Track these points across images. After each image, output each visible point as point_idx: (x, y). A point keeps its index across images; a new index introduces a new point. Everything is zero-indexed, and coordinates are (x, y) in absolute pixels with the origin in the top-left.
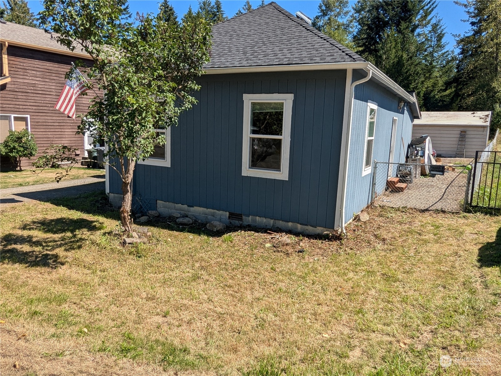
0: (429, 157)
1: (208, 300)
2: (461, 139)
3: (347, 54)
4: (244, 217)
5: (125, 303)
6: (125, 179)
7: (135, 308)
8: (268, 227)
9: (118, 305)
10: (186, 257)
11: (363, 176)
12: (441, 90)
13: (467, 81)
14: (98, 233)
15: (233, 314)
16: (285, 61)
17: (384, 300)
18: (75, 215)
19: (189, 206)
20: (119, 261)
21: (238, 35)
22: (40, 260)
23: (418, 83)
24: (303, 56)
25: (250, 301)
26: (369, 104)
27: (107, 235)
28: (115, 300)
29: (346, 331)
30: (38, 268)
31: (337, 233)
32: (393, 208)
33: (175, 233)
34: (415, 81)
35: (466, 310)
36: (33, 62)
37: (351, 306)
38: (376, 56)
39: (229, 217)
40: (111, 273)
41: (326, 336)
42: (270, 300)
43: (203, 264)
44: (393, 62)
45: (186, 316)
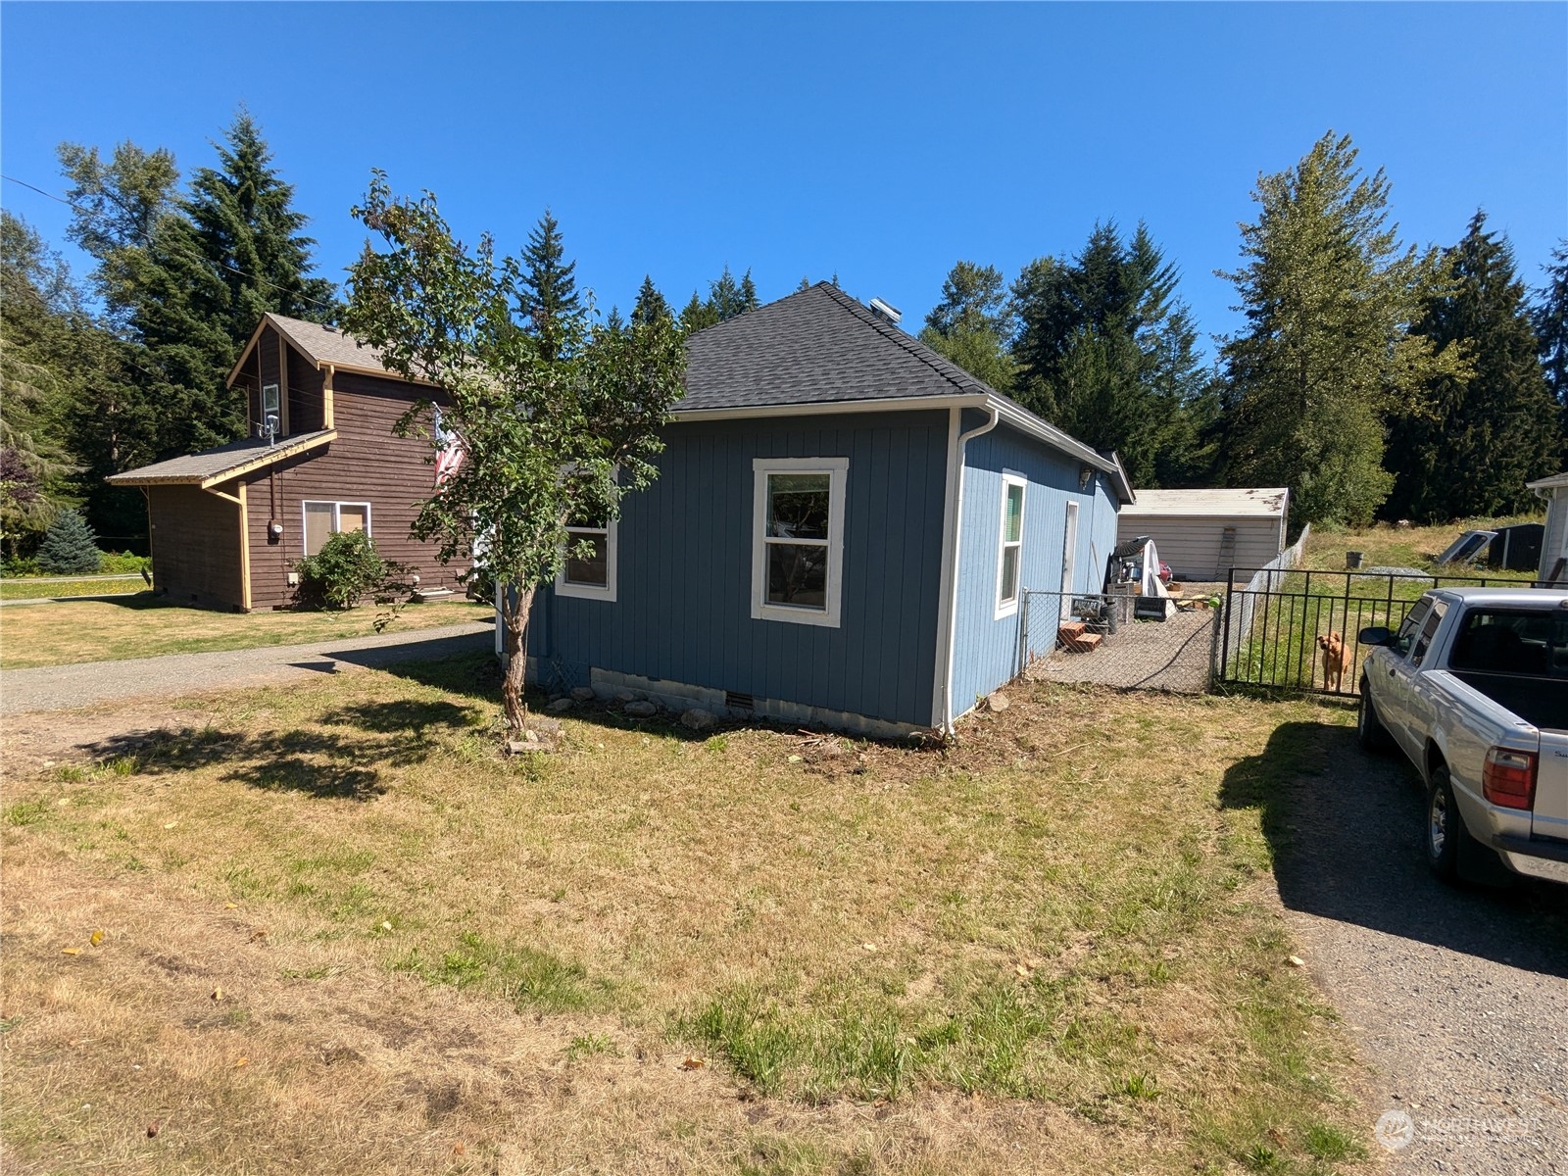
0: (1151, 581)
1: (648, 870)
2: (1224, 544)
3: (949, 380)
4: (755, 701)
5: (484, 871)
6: (511, 625)
7: (500, 883)
8: (801, 721)
9: (469, 876)
10: (626, 781)
11: (996, 619)
12: (1191, 445)
13: (1242, 429)
14: (462, 731)
15: (693, 899)
16: (831, 395)
17: (1008, 874)
18: (432, 695)
19: (650, 678)
20: (492, 787)
21: (750, 346)
22: (341, 784)
23: (1143, 433)
24: (865, 383)
25: (734, 873)
26: (1005, 476)
27: (476, 735)
28: (467, 867)
29: (916, 938)
30: (333, 800)
31: (937, 735)
32: (1062, 683)
33: (618, 732)
34: (1137, 429)
35: (1168, 899)
36: (381, 403)
37: (937, 885)
38: (1057, 381)
39: (727, 701)
40: (472, 811)
41: (872, 947)
42: (775, 871)
43: (657, 795)
44: (1091, 393)
45: (597, 899)
